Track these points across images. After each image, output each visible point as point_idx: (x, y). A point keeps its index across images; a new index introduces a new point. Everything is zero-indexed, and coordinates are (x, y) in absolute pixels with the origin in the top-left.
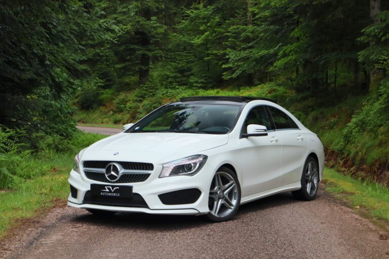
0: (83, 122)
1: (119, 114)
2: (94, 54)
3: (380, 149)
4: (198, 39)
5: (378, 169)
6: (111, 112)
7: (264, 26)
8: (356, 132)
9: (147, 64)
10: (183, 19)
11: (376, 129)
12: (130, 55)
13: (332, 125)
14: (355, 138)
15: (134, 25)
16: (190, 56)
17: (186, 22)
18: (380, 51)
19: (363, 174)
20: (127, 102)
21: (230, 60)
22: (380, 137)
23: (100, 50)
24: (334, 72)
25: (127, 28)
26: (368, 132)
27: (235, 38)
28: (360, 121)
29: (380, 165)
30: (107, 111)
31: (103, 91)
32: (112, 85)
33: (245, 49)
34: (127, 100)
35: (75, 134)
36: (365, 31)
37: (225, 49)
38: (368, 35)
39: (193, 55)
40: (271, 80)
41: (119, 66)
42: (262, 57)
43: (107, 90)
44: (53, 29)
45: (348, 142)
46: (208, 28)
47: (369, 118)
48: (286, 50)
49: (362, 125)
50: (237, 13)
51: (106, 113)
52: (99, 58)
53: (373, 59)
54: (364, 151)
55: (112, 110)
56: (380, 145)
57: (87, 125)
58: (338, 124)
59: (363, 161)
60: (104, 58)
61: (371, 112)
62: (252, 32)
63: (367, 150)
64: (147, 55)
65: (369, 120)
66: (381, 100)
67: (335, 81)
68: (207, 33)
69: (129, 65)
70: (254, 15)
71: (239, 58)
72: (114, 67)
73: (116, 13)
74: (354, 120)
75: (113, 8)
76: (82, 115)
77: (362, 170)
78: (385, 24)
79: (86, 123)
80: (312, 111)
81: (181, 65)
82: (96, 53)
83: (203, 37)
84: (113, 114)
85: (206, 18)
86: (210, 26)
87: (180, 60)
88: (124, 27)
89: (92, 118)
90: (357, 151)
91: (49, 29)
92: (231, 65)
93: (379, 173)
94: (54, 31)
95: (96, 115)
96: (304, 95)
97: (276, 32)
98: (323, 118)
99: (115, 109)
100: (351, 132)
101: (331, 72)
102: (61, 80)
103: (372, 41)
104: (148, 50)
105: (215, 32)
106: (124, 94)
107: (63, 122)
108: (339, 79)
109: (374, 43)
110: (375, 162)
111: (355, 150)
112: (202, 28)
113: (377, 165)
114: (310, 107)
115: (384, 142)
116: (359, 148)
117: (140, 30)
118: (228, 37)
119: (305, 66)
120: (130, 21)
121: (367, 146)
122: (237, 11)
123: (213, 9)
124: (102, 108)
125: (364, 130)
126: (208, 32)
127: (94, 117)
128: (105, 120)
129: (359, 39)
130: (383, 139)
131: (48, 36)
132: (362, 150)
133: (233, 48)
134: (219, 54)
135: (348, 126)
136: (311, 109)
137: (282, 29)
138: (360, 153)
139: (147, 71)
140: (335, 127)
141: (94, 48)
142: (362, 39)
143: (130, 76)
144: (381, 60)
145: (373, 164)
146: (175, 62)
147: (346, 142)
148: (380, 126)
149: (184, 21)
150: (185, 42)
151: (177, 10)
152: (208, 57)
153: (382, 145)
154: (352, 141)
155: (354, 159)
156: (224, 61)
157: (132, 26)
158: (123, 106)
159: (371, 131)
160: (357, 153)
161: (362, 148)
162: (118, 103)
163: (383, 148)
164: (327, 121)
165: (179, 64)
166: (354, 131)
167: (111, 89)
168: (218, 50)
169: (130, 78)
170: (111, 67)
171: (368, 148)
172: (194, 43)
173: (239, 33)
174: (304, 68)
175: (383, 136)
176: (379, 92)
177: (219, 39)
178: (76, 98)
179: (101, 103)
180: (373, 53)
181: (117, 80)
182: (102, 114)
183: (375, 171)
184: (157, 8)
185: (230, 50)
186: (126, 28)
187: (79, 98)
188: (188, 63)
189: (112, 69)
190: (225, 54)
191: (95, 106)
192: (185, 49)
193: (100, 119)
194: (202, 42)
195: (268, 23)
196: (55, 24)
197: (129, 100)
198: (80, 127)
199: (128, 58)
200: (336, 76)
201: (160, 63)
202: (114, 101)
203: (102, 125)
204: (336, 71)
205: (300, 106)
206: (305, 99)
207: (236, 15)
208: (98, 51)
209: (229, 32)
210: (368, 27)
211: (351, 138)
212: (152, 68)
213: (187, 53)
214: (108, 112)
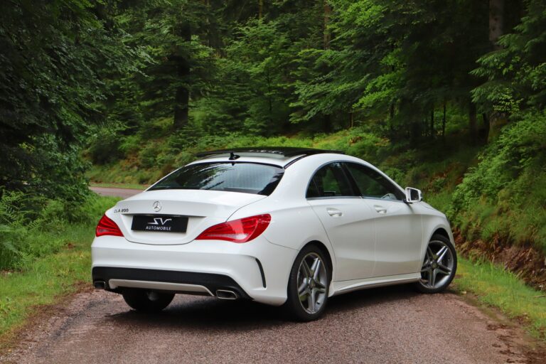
0: (96, 182)
1: (146, 170)
2: (111, 87)
3: (500, 219)
4: (256, 66)
5: (497, 245)
6: (136, 168)
7: (347, 50)
8: (469, 196)
9: (186, 101)
10: (236, 39)
11: (495, 192)
12: (161, 88)
13: (438, 186)
14: (468, 204)
15: (167, 48)
16: (245, 90)
17: (240, 44)
18: (501, 88)
19: (477, 252)
20: (157, 153)
21: (300, 97)
22: (500, 203)
23: (120, 81)
24: (443, 114)
25: (158, 51)
26: (485, 196)
27: (306, 65)
28: (474, 181)
29: (499, 240)
30: (129, 165)
31: (124, 138)
32: (137, 129)
33: (320, 82)
34: (158, 150)
35: (88, 199)
36: (481, 62)
37: (293, 81)
38: (486, 67)
39: (249, 89)
40: (356, 125)
41: (146, 103)
42: (343, 93)
43: (130, 137)
44: (62, 58)
45: (459, 209)
46: (270, 51)
47: (486, 178)
48: (376, 83)
49: (477, 187)
50: (310, 31)
51: (129, 169)
52: (118, 92)
53: (491, 98)
54: (479, 221)
55: (137, 164)
56: (500, 213)
57: (102, 185)
58: (446, 185)
59: (477, 234)
60: (125, 92)
61: (489, 170)
62: (331, 59)
63: (483, 220)
64: (185, 89)
65: (486, 181)
66: (502, 153)
67: (444, 127)
68: (268, 59)
69: (160, 102)
70: (333, 35)
71: (312, 93)
72: (139, 105)
73: (142, 31)
74: (466, 180)
75: (138, 24)
76: (94, 172)
77: (477, 247)
78: (508, 52)
79: (100, 182)
80: (411, 167)
81: (232, 103)
82: (114, 84)
83: (263, 64)
84: (138, 170)
85: (267, 38)
86: (271, 50)
87: (232, 96)
88: (154, 50)
89: (110, 176)
90: (470, 222)
91: (57, 57)
92: (301, 103)
93: (497, 251)
94: (63, 60)
95: (114, 172)
96: (401, 145)
97: (364, 60)
98: (427, 177)
99: (140, 163)
100: (463, 197)
101: (437, 114)
102: (70, 124)
103: (491, 74)
104: (187, 82)
105: (280, 57)
106: (153, 143)
107: (72, 183)
108: (449, 123)
109: (493, 77)
110: (493, 236)
111: (468, 221)
112: (261, 52)
113: (496, 240)
114: (409, 161)
115: (505, 209)
116: (472, 218)
117: (176, 54)
118: (297, 65)
119: (401, 106)
120: (162, 42)
121: (482, 214)
122: (310, 28)
123: (277, 25)
124: (122, 162)
125: (480, 194)
126: (270, 58)
127: (112, 174)
128: (127, 178)
129: (474, 71)
130: (504, 206)
131: (55, 67)
132: (476, 220)
133: (305, 79)
134: (285, 88)
135: (458, 188)
136: (409, 164)
137: (371, 55)
138: (474, 225)
139: (186, 110)
140: (442, 189)
141: (112, 79)
142: (476, 71)
143: (161, 118)
144: (502, 100)
145: (490, 239)
146: (223, 98)
147: (457, 209)
148: (501, 188)
149: (236, 42)
150: (238, 71)
151: (226, 27)
152: (270, 92)
153: (503, 213)
154: (464, 209)
155: (466, 232)
156: (292, 98)
157: (166, 48)
158: (151, 159)
159: (489, 194)
160: (470, 224)
161: (477, 218)
162: (144, 155)
163: (504, 217)
164: (431, 181)
165: (230, 101)
166: (467, 194)
167: (135, 136)
168: (284, 82)
169: (162, 120)
170: (135, 105)
171: (484, 218)
172: (251, 73)
173: (312, 60)
174: (400, 109)
175: (504, 201)
176: (499, 143)
177: (285, 67)
178: (87, 147)
179: (121, 155)
180: (492, 91)
181: (144, 123)
182: (123, 171)
183: (493, 247)
184: (200, 24)
185: (300, 83)
186: (156, 52)
187: (91, 147)
188: (242, 99)
189: (137, 107)
190: (293, 89)
191: (113, 159)
192: (238, 80)
193: (120, 177)
194: (262, 71)
195: (352, 46)
196: (64, 50)
197: (161, 152)
198: (94, 188)
199: (159, 92)
200: (444, 119)
201: (203, 100)
202: (140, 152)
203: (123, 186)
204: (445, 113)
205: (395, 160)
206: (402, 150)
207: (309, 34)
208: (117, 82)
209: (298, 58)
210: (485, 56)
211: (463, 204)
212: (191, 107)
213: (240, 86)
214: (132, 167)
